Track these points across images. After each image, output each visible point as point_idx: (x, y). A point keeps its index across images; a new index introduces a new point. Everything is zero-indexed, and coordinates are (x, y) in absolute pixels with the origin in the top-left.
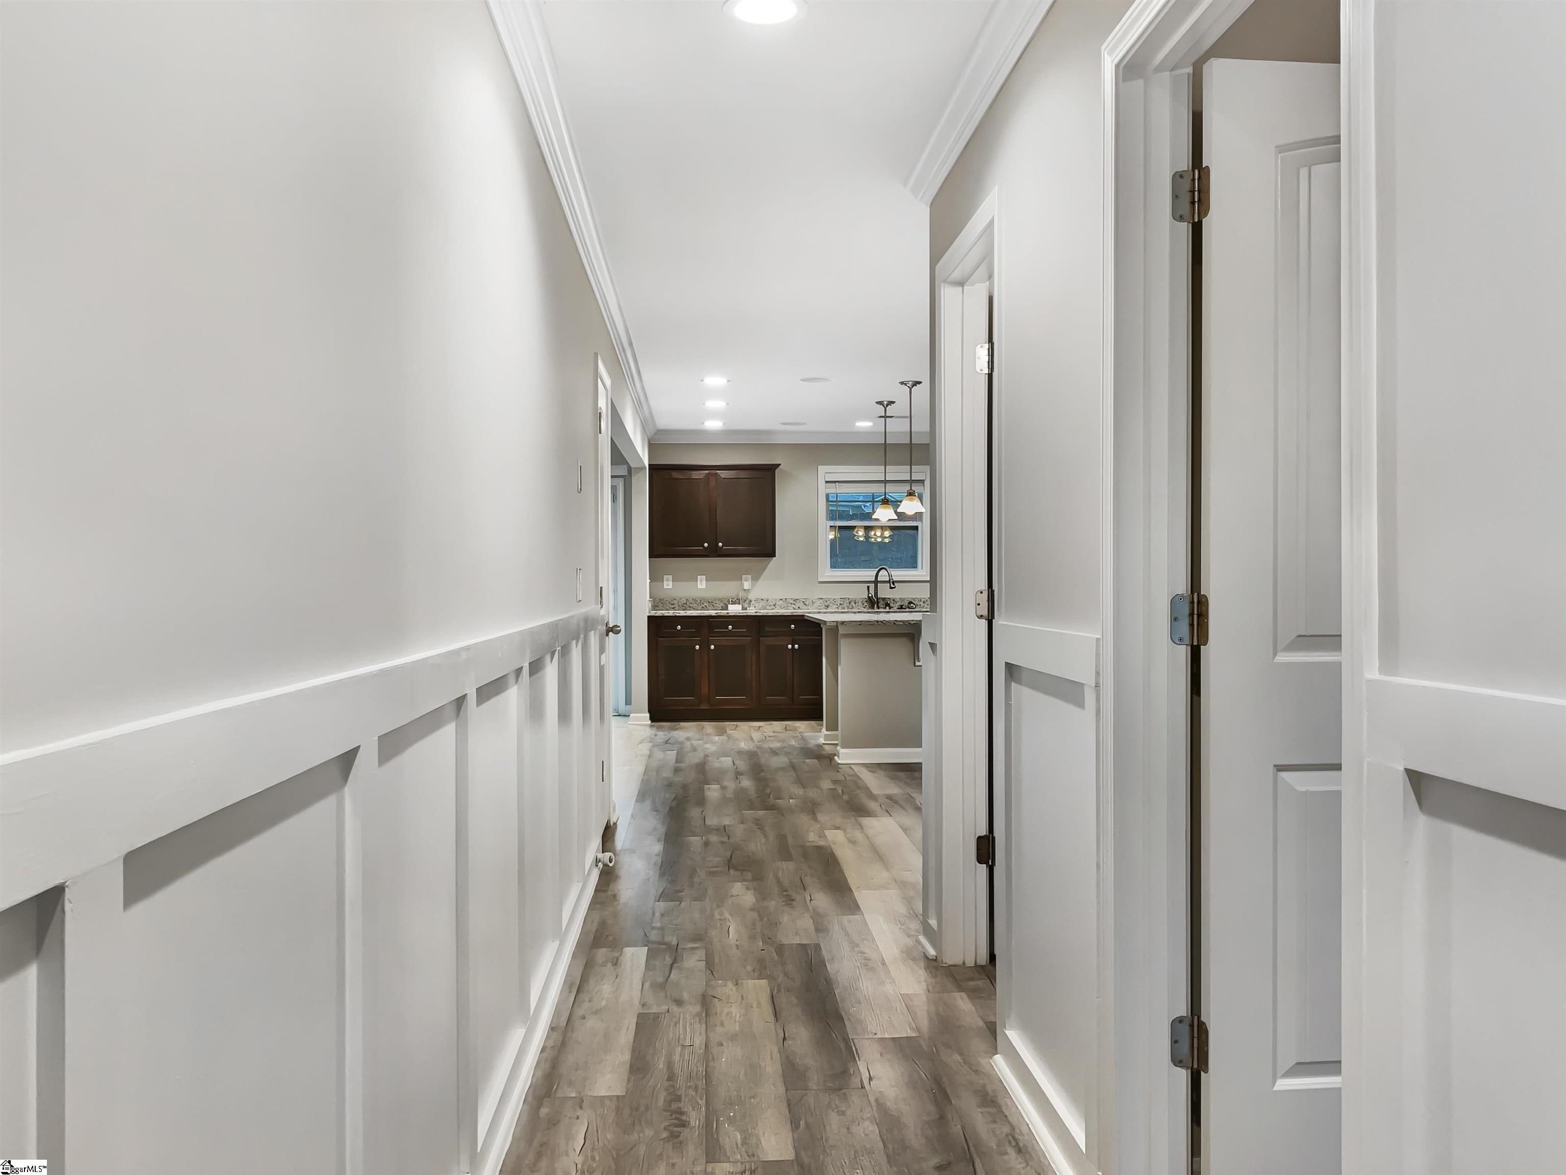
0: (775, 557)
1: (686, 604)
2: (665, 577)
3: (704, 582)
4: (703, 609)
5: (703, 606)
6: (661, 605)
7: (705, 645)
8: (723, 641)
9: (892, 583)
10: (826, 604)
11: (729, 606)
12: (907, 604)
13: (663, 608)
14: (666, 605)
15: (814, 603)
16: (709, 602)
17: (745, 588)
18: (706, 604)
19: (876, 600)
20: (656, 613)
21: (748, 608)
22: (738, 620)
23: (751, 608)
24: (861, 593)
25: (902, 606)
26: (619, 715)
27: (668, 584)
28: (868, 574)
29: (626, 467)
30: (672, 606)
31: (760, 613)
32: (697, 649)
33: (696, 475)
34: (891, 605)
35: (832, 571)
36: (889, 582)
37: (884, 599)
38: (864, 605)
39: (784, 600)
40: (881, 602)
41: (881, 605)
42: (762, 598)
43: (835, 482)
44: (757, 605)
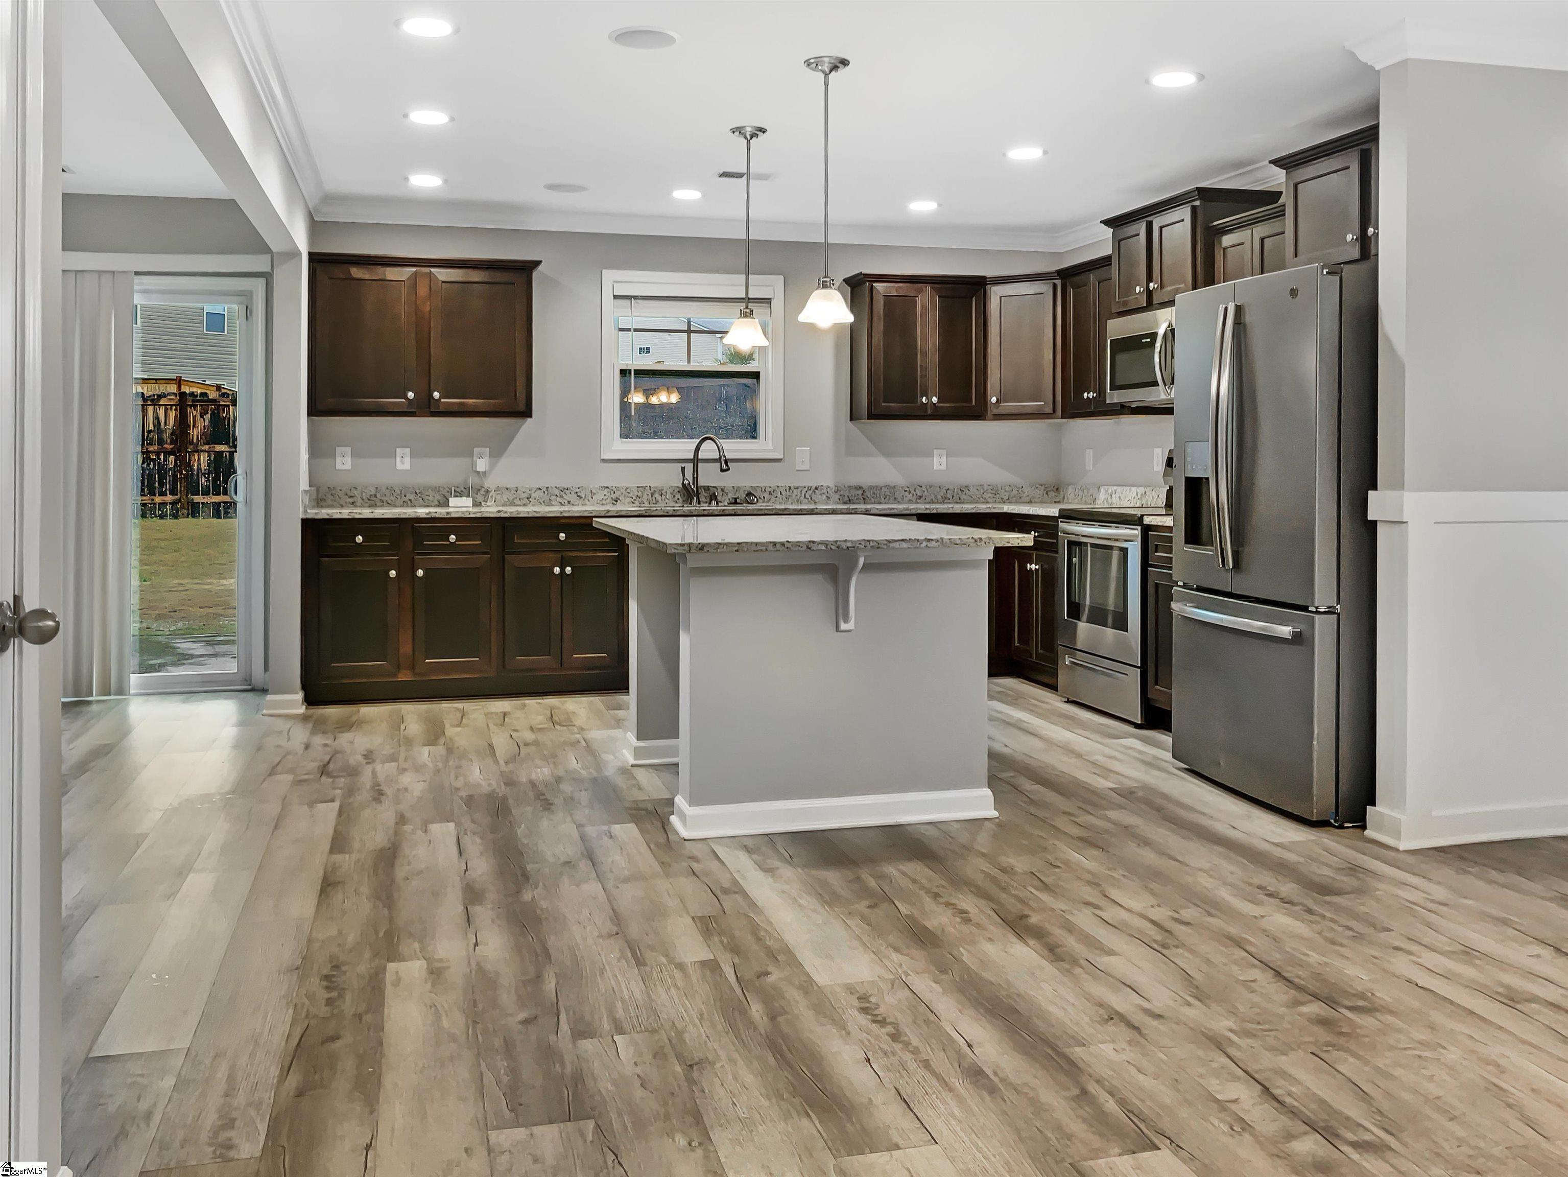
0: (531, 416)
1: (375, 496)
2: (339, 450)
3: (407, 460)
4: (405, 504)
5: (405, 499)
6: (331, 497)
7: (407, 570)
8: (440, 561)
9: (725, 464)
10: (614, 496)
11: (450, 499)
12: (744, 496)
13: (335, 503)
14: (340, 498)
15: (595, 494)
16: (416, 493)
17: (478, 470)
18: (412, 497)
19: (695, 489)
20: (316, 513)
21: (483, 504)
22: (464, 525)
23: (488, 504)
24: (671, 478)
25: (736, 499)
26: (253, 690)
27: (344, 462)
28: (684, 448)
29: (269, 257)
30: (351, 500)
31: (506, 512)
32: (391, 576)
33: (392, 274)
34: (719, 498)
35: (622, 442)
36: (719, 460)
37: (707, 488)
38: (676, 499)
39: (545, 489)
40: (703, 494)
41: (702, 499)
42: (508, 486)
43: (629, 297)
44: (498, 497)
